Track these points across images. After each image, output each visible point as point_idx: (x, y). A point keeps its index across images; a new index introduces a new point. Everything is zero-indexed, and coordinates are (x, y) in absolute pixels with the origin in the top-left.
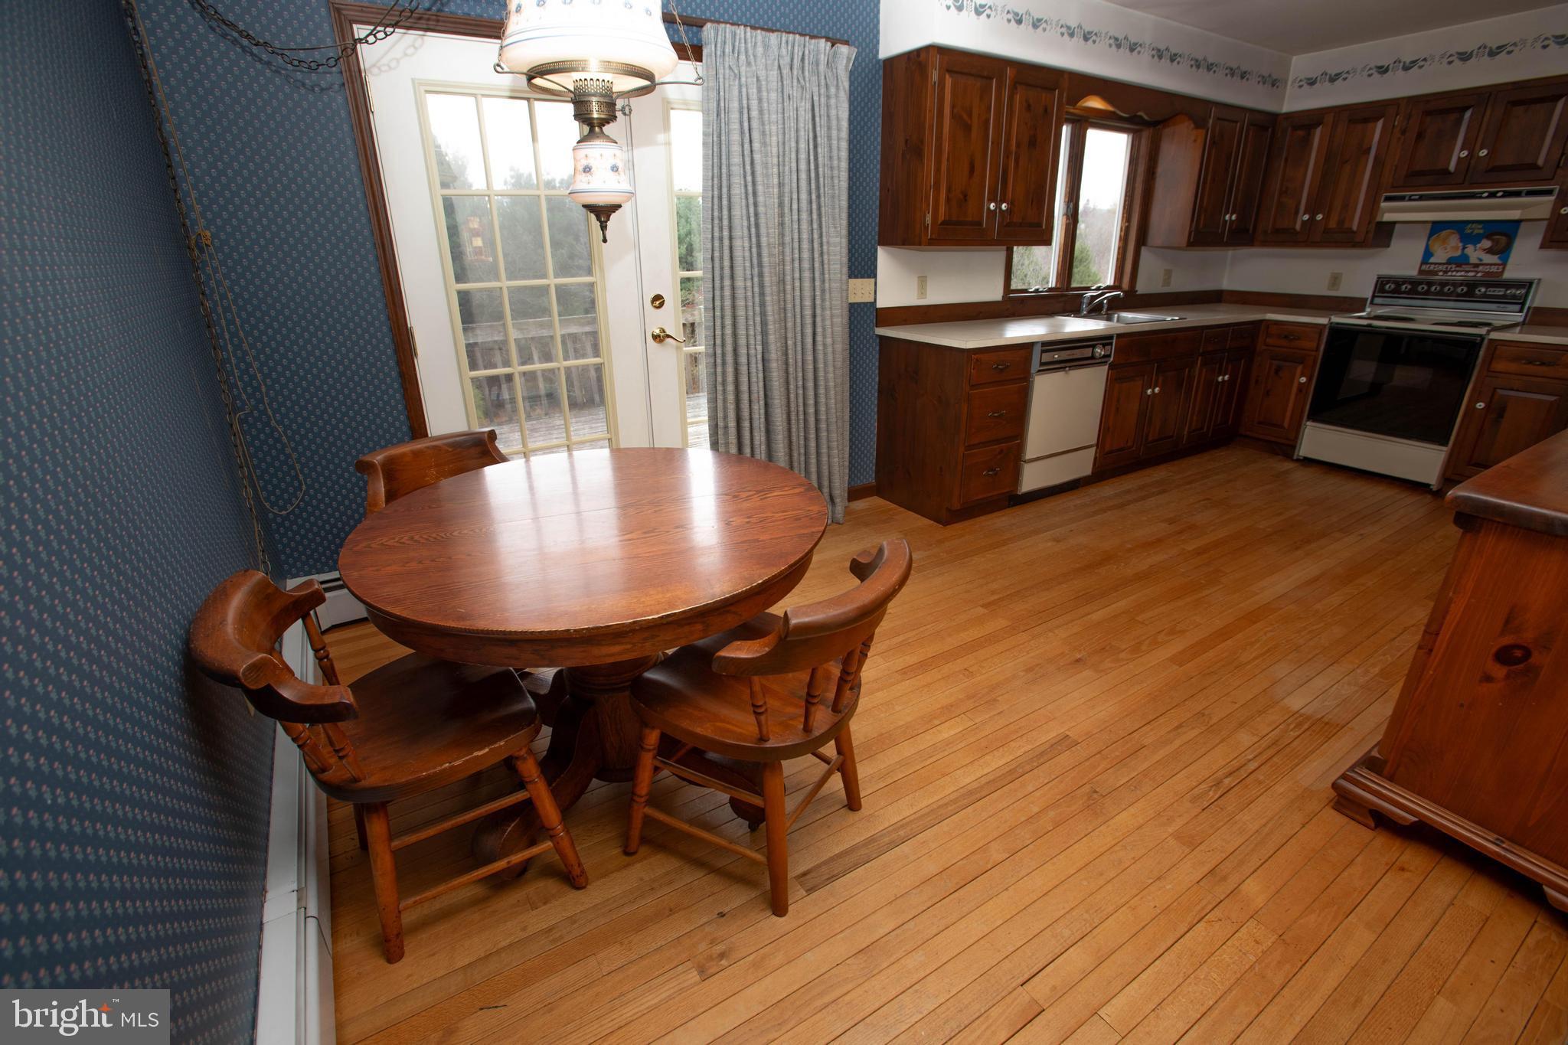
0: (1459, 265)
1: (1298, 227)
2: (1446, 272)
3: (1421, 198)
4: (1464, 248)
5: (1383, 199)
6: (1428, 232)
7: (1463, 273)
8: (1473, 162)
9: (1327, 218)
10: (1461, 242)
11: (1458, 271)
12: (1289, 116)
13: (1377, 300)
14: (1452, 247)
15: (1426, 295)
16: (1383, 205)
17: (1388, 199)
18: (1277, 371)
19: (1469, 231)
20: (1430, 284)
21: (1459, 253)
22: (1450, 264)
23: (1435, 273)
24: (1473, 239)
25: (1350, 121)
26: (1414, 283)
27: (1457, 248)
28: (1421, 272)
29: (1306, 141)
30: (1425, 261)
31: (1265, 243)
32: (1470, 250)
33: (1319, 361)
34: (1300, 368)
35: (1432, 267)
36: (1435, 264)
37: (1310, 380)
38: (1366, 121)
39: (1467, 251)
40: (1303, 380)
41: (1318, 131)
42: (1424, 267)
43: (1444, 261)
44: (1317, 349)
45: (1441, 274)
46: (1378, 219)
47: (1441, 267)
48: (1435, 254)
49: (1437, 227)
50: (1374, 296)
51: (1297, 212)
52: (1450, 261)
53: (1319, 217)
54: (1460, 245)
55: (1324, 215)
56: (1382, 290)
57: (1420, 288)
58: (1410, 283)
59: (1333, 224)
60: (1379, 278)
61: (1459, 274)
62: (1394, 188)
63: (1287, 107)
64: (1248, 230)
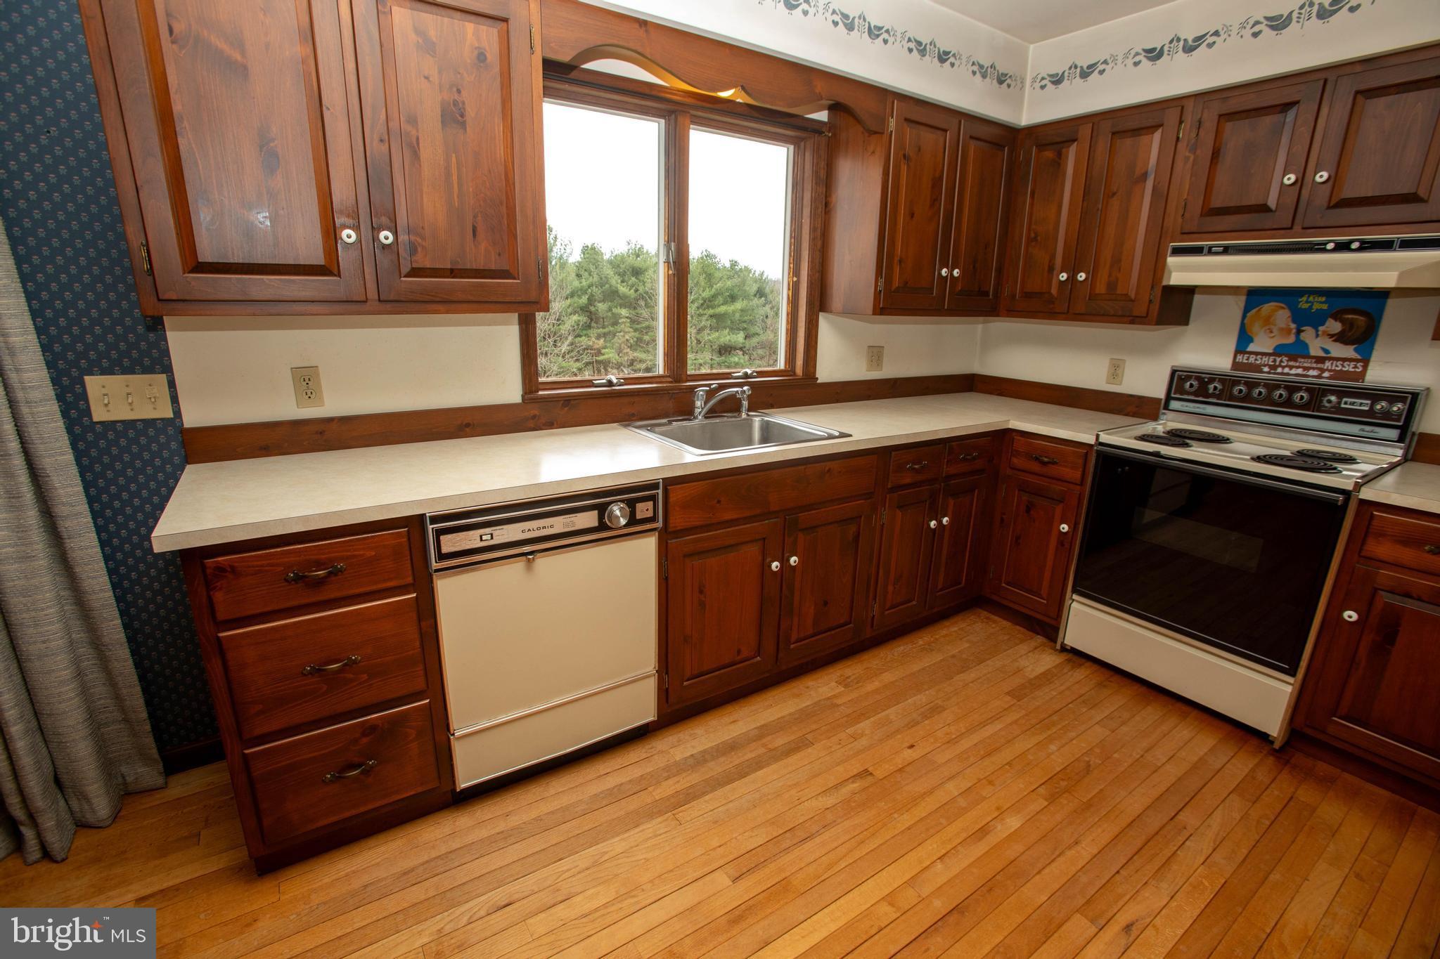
0: (1293, 358)
1: (1054, 291)
2: (1273, 367)
3: (1226, 250)
4: (1299, 332)
5: (1170, 251)
6: (1242, 305)
7: (1300, 371)
8: (1305, 193)
9: (1092, 276)
10: (1294, 321)
11: (1291, 368)
12: (1032, 130)
13: (1174, 405)
14: (1281, 330)
15: (1246, 401)
16: (1172, 260)
17: (1178, 251)
18: (1028, 510)
19: (1306, 306)
20: (1251, 385)
21: (1291, 339)
22: (1279, 355)
23: (1258, 369)
24: (1316, 320)
25: (1113, 134)
26: (1227, 381)
27: (1289, 331)
28: (1236, 365)
29: (1057, 164)
30: (1240, 350)
31: (1014, 312)
32: (1308, 335)
33: (1085, 502)
34: (1059, 510)
35: (1252, 359)
36: (1257, 354)
37: (1074, 528)
38: (1137, 132)
39: (1303, 336)
40: (1065, 528)
41: (1072, 151)
42: (1239, 358)
43: (1271, 351)
44: (1082, 483)
45: (1266, 369)
46: (1165, 283)
47: (1265, 359)
48: (1256, 339)
49: (1256, 296)
50: (1169, 398)
51: (1051, 269)
52: (1278, 352)
53: (1082, 276)
54: (1293, 326)
55: (1087, 274)
56: (1181, 390)
57: (1236, 390)
58: (1222, 381)
59: (1101, 288)
60: (1174, 372)
61: (1293, 371)
62: (1186, 234)
63: (1025, 118)
64: (987, 294)
